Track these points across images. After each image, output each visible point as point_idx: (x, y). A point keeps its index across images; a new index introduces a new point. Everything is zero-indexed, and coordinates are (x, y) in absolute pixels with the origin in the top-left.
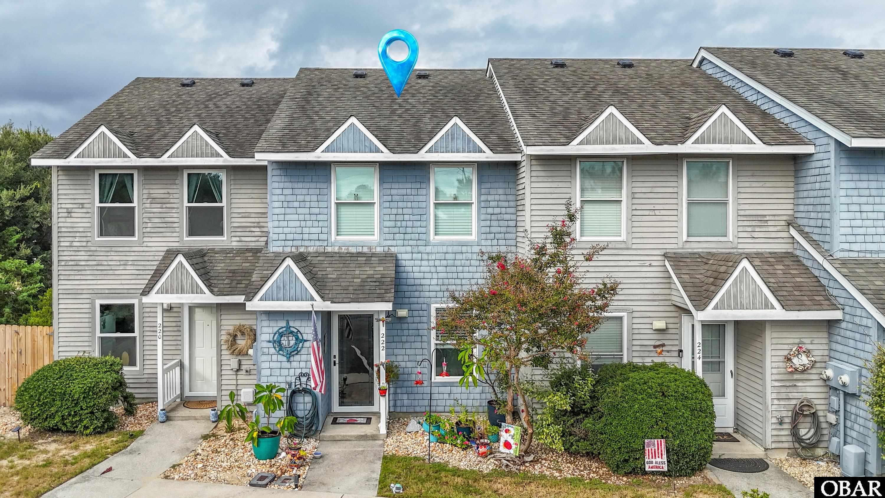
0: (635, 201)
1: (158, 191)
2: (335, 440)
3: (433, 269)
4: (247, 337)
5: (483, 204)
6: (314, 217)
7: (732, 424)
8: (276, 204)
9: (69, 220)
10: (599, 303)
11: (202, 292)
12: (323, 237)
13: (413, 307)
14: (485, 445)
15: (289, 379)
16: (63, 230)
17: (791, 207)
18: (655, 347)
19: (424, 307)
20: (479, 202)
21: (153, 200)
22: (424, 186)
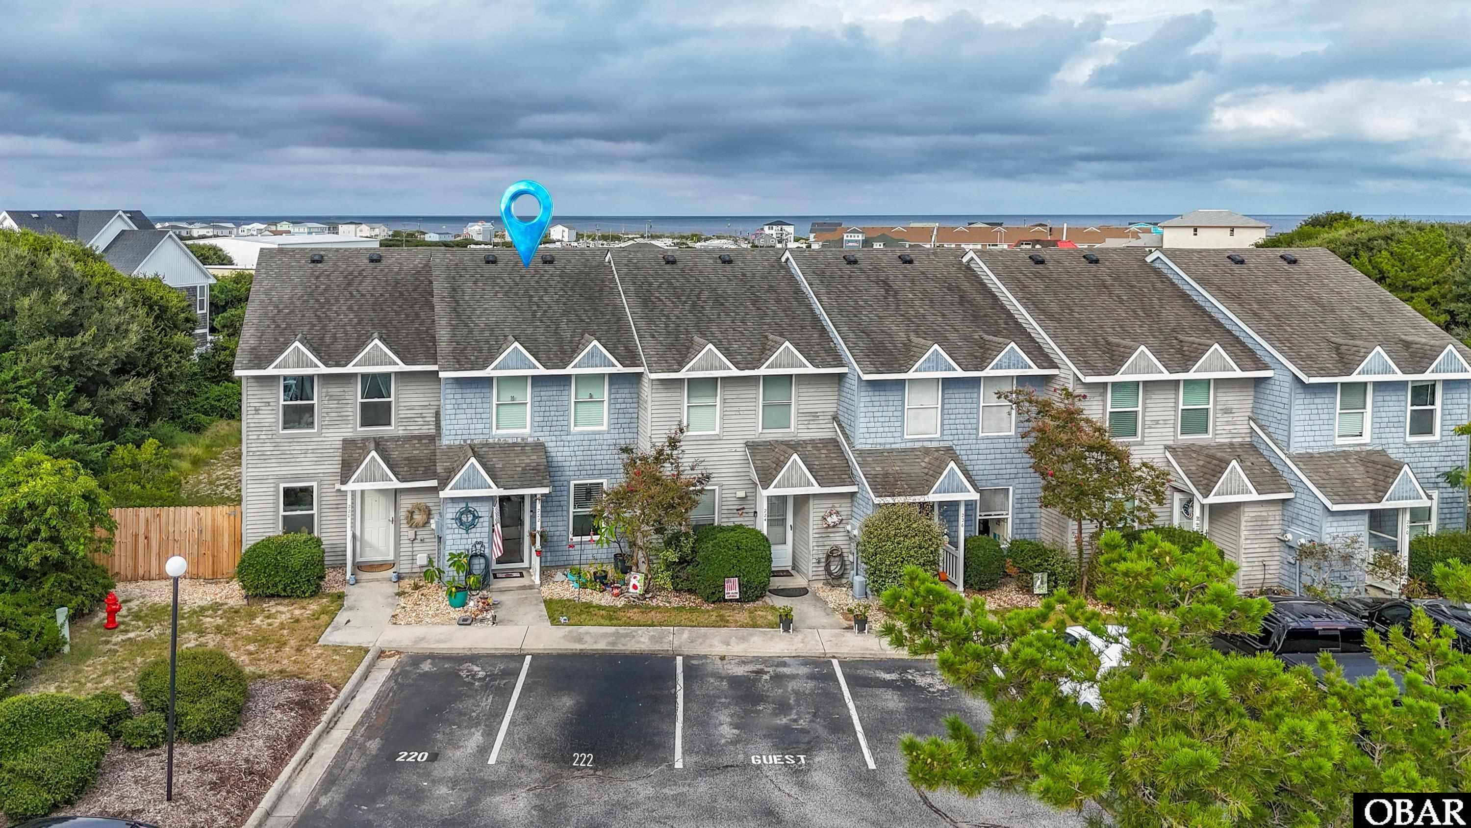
0: (726, 405)
1: (335, 390)
2: (502, 591)
3: (573, 454)
4: (422, 512)
5: (612, 401)
6: (478, 416)
7: (791, 564)
8: (448, 407)
9: (256, 416)
10: (698, 488)
11: (391, 480)
12: (485, 431)
13: (556, 484)
14: (617, 588)
15: (467, 547)
16: (252, 425)
17: (835, 405)
18: (738, 510)
19: (565, 483)
20: (610, 399)
21: (331, 397)
22: (566, 388)
